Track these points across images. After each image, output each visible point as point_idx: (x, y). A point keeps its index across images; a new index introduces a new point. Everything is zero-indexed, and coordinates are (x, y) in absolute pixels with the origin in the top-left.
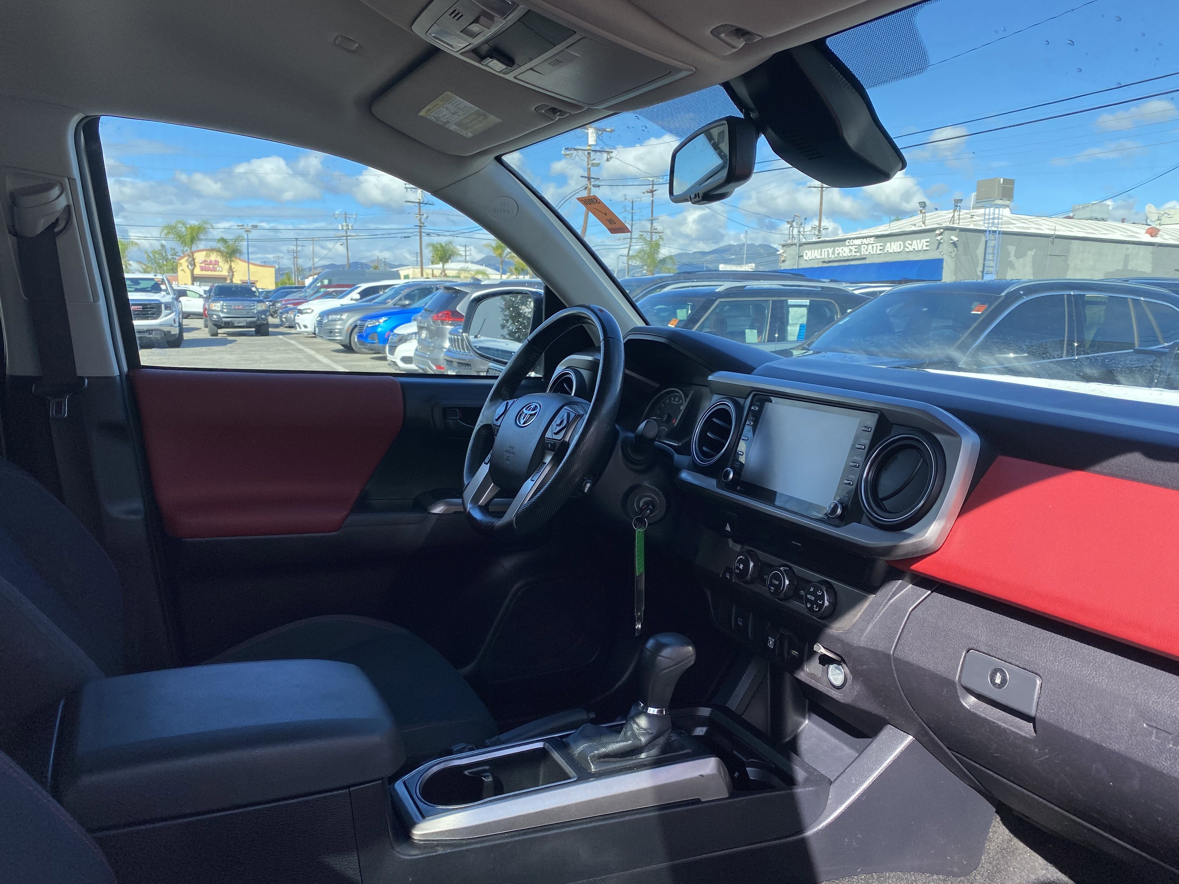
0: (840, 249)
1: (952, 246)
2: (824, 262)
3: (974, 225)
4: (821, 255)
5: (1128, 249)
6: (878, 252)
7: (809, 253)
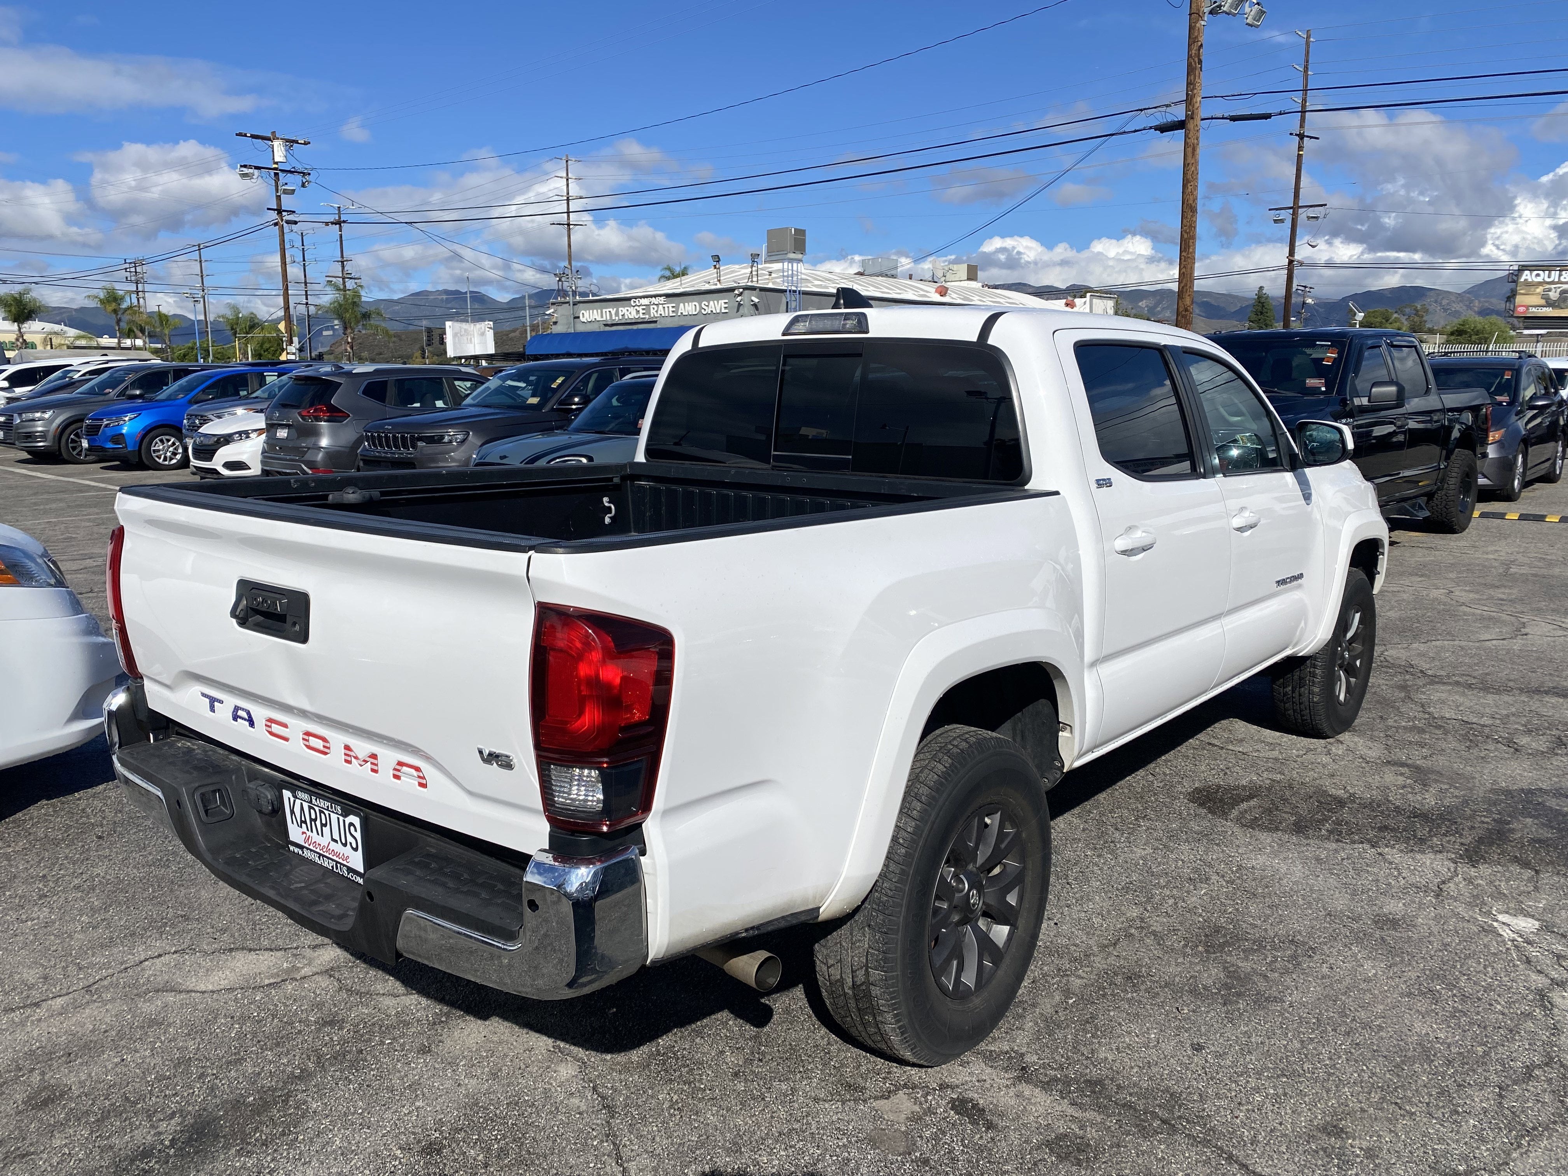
0: (624, 310)
1: (753, 308)
2: (606, 325)
3: (774, 284)
4: (602, 317)
6: (671, 314)
7: (586, 314)
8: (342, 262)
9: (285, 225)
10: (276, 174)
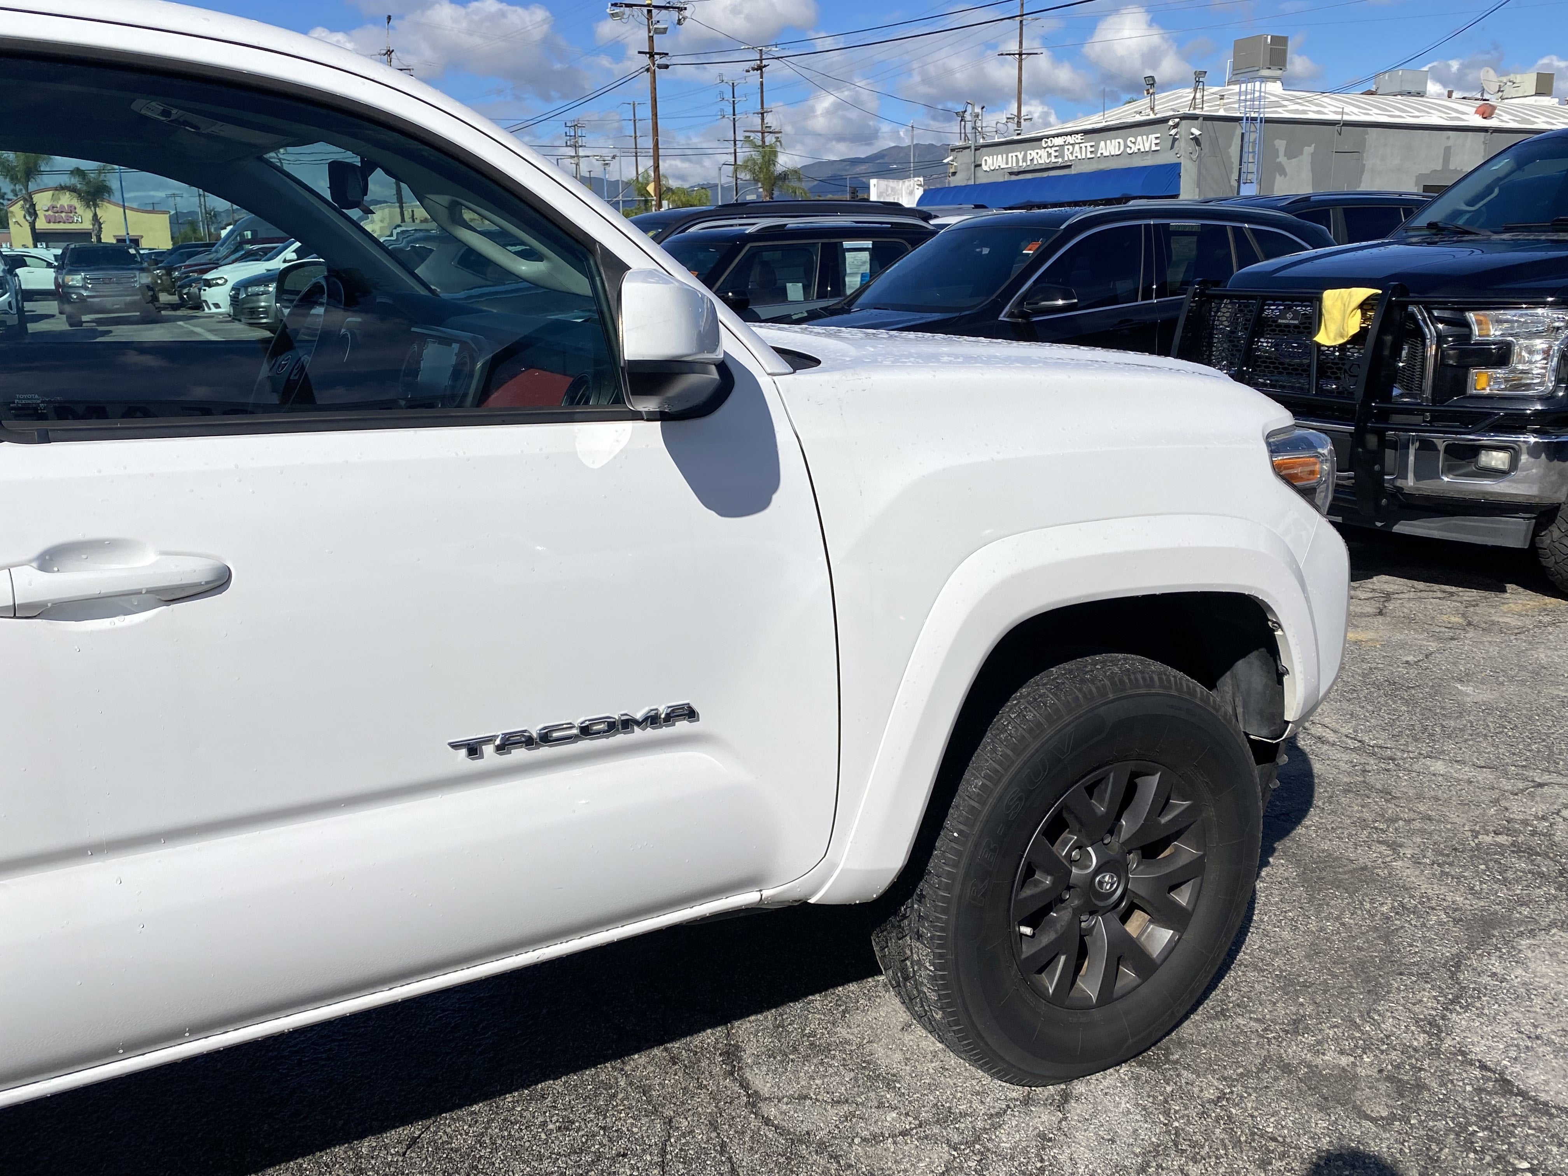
0: (1034, 153)
1: (1193, 143)
2: (1011, 173)
3: (1225, 110)
4: (1007, 163)
5: (1448, 138)
6: (1089, 156)
7: (990, 161)
8: (762, 114)
9: (657, 69)
10: (649, 12)
